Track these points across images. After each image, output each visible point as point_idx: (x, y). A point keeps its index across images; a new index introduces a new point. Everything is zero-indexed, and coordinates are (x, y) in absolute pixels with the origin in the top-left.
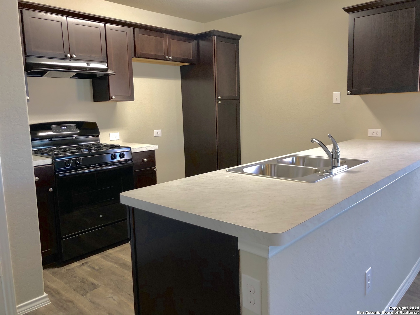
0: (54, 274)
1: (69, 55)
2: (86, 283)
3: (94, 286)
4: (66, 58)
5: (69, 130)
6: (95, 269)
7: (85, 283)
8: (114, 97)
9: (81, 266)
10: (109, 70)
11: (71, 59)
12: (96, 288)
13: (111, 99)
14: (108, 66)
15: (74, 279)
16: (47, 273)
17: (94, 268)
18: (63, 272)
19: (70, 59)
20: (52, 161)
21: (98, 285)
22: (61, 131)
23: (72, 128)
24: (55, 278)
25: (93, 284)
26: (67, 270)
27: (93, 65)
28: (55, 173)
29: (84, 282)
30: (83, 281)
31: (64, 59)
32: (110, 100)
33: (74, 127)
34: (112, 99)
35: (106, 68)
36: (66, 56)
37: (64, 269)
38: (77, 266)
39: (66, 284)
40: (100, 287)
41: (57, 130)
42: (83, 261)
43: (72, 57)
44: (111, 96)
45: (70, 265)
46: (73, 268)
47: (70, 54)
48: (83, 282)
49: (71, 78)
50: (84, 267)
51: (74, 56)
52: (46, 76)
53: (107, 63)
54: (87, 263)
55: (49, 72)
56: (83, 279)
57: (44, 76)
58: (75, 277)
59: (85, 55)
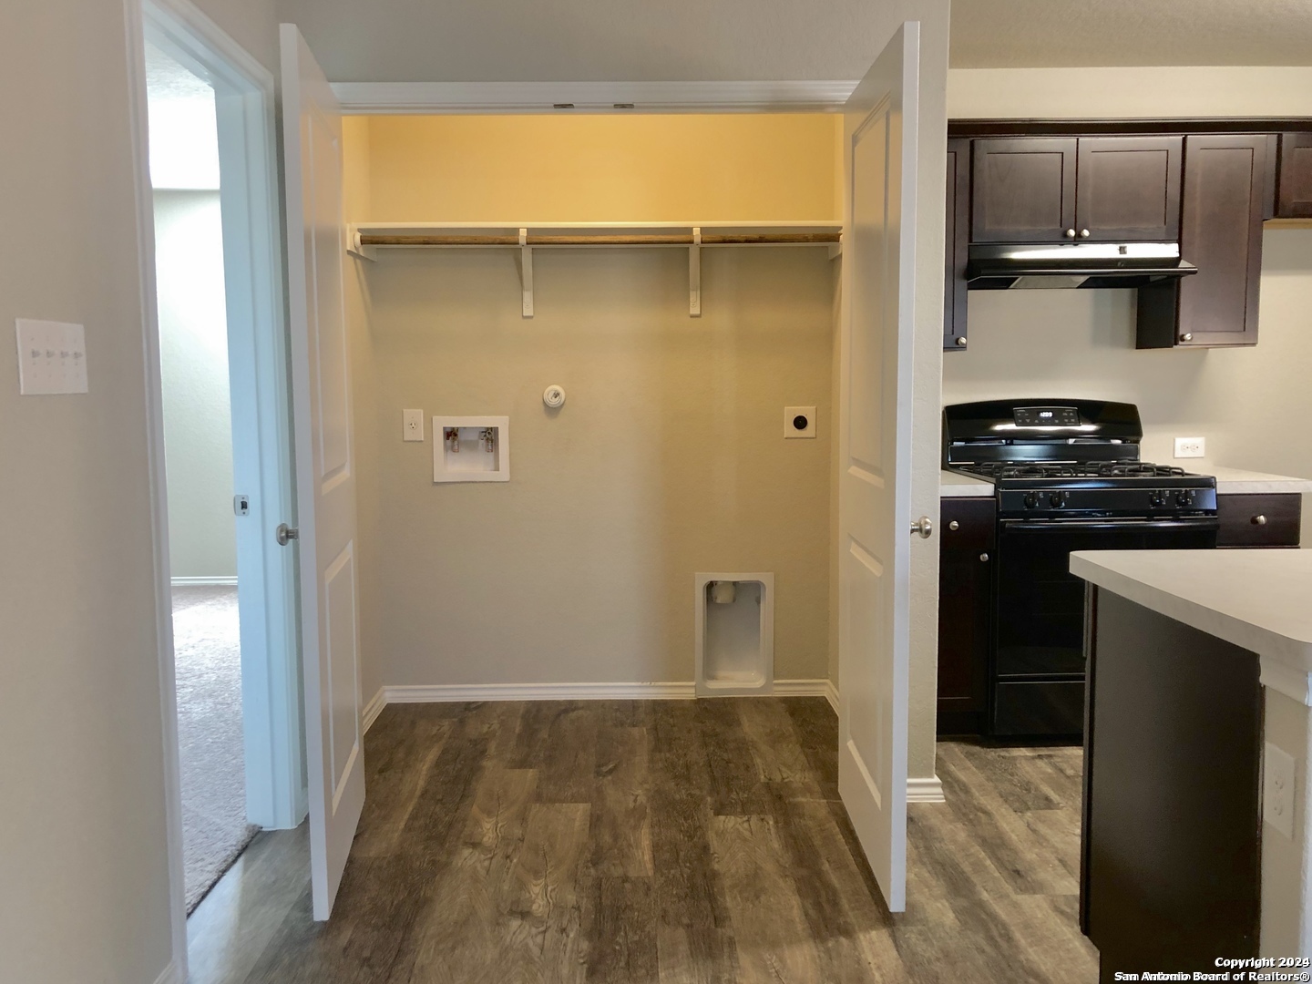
0: (969, 755)
1: (1072, 233)
2: (1033, 792)
3: (1049, 804)
4: (1064, 240)
5: (1057, 421)
6: (1064, 774)
7: (1030, 792)
8: (1188, 336)
9: (1033, 758)
10: (1182, 261)
11: (1078, 240)
12: (1051, 809)
13: (1180, 343)
14: (1180, 252)
15: (1009, 777)
16: (957, 749)
17: (1062, 771)
18: (989, 757)
19: (1075, 241)
20: (995, 489)
21: (1059, 804)
22: (1036, 421)
23: (1065, 417)
24: (969, 764)
25: (1047, 799)
26: (999, 756)
27: (1137, 251)
28: (998, 519)
29: (1028, 791)
30: (1027, 787)
31: (1062, 243)
32: (1176, 344)
33: (1071, 414)
34: (1183, 340)
35: (1177, 258)
36: (1065, 235)
37: (992, 754)
38: (1026, 758)
39: (987, 780)
40: (1061, 808)
41: (1028, 421)
42: (1044, 751)
43: (1079, 235)
44: (1181, 333)
45: (1010, 749)
46: (1014, 758)
47: (1075, 231)
48: (1026, 790)
49: (1078, 287)
50: (1040, 763)
51: (1086, 233)
52: (1016, 285)
53: (1180, 242)
54: (1050, 756)
55: (1021, 278)
56: (1028, 783)
57: (1012, 286)
58: (1012, 775)
59: (1114, 228)
